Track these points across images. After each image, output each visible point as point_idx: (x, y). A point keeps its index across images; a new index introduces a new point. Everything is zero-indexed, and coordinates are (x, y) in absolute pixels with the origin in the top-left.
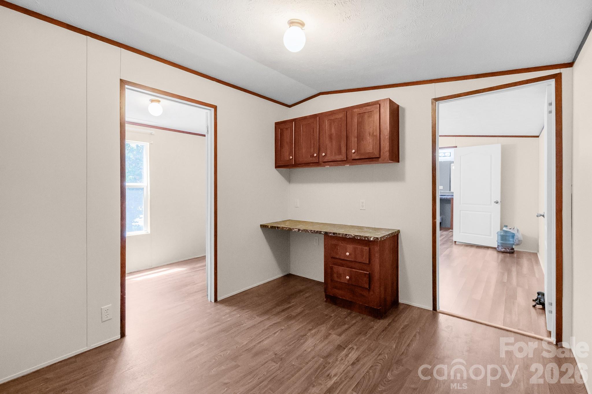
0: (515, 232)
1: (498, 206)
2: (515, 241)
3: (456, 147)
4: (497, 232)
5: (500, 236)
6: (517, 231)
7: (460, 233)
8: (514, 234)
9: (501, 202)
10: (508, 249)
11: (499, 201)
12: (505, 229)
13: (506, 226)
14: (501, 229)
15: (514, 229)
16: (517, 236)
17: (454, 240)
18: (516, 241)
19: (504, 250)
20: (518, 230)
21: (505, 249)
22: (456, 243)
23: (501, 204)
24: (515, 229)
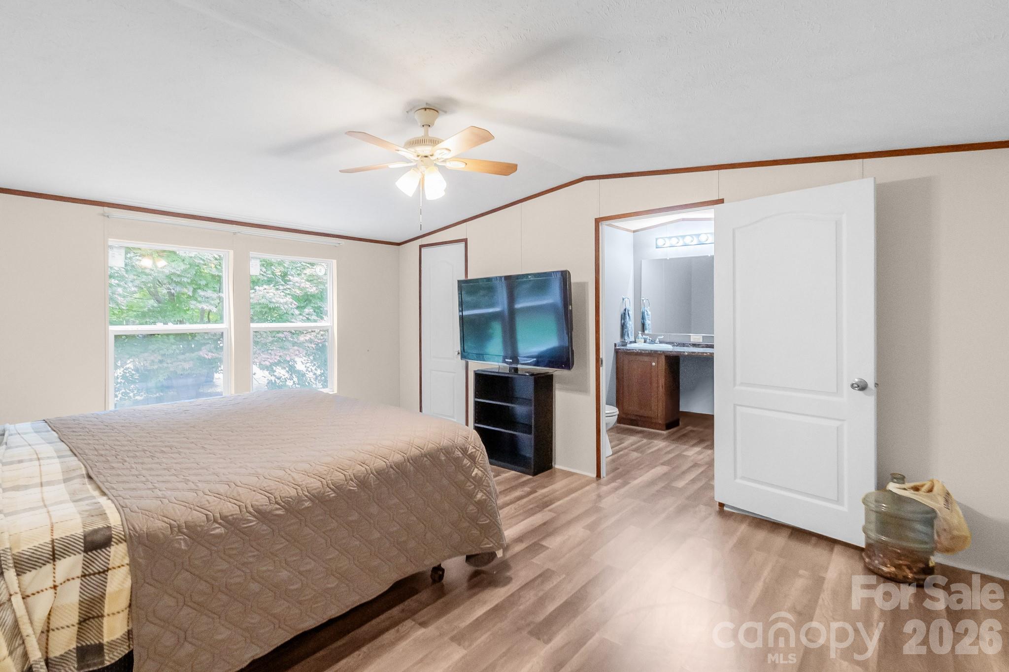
0: (936, 503)
1: (868, 402)
2: (936, 537)
3: (721, 201)
4: (863, 496)
5: (873, 517)
6: (947, 501)
7: (735, 477)
8: (933, 511)
9: (876, 385)
10: (910, 568)
11: (871, 384)
12: (892, 487)
13: (901, 479)
14: (881, 486)
15: (930, 490)
16: (945, 520)
17: (719, 498)
18: (942, 538)
19: (893, 569)
20: (948, 494)
21: (897, 567)
22: (725, 508)
23: (878, 392)
24: (935, 489)
